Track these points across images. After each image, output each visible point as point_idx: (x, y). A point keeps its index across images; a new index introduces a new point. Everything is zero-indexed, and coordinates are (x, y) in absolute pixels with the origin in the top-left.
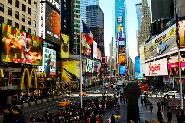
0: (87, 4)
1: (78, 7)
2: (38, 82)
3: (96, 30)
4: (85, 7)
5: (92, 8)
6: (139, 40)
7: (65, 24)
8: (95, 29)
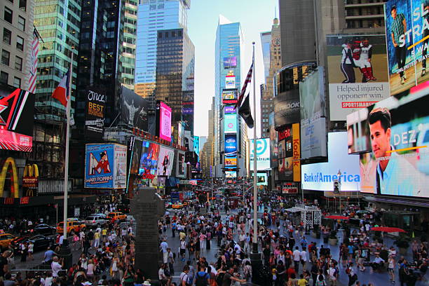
0: (162, 27)
1: (134, 32)
2: (20, 187)
3: (176, 81)
4: (156, 32)
5: (170, 35)
6: (264, 106)
7: (103, 66)
8: (174, 79)
